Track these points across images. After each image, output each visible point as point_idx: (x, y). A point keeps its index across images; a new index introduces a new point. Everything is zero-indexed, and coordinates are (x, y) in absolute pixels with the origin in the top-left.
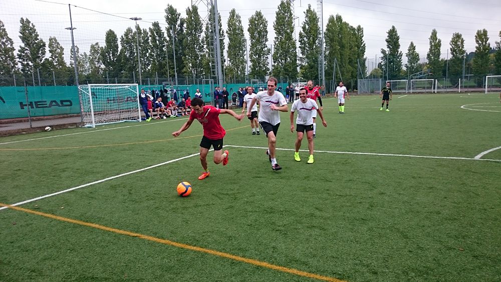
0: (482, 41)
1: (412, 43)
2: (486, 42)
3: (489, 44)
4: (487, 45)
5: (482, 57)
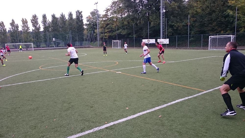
0: (2, 27)
2: (4, 27)
3: (6, 29)
4: (5, 29)
5: (3, 35)
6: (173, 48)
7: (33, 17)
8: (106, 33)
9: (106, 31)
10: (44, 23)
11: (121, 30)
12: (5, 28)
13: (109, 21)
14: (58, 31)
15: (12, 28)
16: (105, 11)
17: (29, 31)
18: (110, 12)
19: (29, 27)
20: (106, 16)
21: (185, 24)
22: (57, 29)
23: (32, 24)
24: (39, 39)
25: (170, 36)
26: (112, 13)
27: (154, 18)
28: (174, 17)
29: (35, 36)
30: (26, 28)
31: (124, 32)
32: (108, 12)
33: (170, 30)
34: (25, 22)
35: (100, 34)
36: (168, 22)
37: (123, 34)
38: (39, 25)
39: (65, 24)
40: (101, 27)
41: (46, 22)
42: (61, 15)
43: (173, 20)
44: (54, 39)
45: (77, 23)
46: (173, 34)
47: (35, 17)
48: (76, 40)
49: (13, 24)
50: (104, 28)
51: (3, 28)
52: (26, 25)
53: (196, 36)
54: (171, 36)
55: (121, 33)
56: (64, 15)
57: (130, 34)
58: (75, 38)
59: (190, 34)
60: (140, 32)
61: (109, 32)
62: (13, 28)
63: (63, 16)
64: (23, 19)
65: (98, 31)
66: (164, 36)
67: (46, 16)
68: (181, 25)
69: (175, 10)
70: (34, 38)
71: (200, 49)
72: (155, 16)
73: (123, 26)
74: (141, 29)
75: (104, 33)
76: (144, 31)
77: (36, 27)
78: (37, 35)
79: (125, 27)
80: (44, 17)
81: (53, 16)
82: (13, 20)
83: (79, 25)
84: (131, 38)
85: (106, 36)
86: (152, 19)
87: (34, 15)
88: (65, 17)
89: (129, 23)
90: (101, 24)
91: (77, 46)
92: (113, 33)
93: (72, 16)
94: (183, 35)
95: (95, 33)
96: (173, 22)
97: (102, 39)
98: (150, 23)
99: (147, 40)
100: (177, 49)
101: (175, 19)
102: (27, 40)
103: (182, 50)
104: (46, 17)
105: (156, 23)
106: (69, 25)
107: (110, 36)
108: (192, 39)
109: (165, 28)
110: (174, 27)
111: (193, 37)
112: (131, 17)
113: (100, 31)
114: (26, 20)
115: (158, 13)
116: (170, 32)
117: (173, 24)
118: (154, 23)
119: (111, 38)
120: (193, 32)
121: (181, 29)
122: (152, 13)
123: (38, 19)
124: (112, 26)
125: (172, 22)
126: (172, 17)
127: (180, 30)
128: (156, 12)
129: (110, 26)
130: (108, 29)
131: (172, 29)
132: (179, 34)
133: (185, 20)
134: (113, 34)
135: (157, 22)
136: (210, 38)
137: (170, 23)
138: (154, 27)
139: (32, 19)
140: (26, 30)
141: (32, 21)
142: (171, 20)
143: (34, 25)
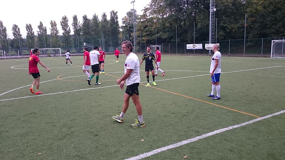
5: (31, 39)
6: (225, 55)
7: (63, 19)
8: (144, 36)
9: (144, 34)
10: (75, 26)
11: (161, 33)
12: (33, 31)
13: (148, 22)
14: (90, 34)
15: (40, 31)
16: (143, 11)
17: (58, 35)
18: (149, 11)
19: (58, 30)
20: (144, 16)
21: (240, 26)
22: (89, 32)
23: (62, 26)
24: (69, 44)
25: (221, 40)
26: (151, 13)
27: (202, 19)
28: (227, 17)
29: (65, 40)
30: (55, 32)
31: (165, 36)
32: (147, 12)
33: (222, 33)
34: (53, 25)
35: (137, 38)
36: (218, 23)
37: (164, 37)
38: (69, 27)
39: (98, 26)
40: (138, 30)
41: (77, 25)
42: (94, 16)
43: (225, 20)
44: (85, 43)
45: (112, 25)
46: (225, 37)
47: (65, 19)
48: (110, 46)
49: (41, 26)
50: (142, 31)
51: (30, 31)
52: (55, 28)
53: (255, 40)
54: (223, 40)
55: (162, 37)
56: (97, 16)
57: (172, 38)
58: (108, 42)
59: (247, 37)
60: (184, 36)
61: (148, 35)
62: (42, 31)
63: (95, 18)
64: (52, 22)
65: (134, 34)
66: (213, 40)
67: (77, 17)
68: (236, 26)
69: (228, 8)
70: (63, 43)
71: (260, 56)
72: (202, 16)
73: (164, 29)
74: (186, 31)
75: (142, 37)
76: (189, 34)
77: (65, 30)
78: (66, 39)
79: (166, 30)
80: (75, 18)
81: (85, 18)
82: (41, 23)
83: (114, 28)
84: (173, 42)
85: (144, 40)
86: (199, 19)
87: (64, 17)
88: (98, 19)
89: (171, 24)
90: (138, 26)
91: (110, 51)
92: (153, 36)
93: (106, 17)
94: (238, 39)
95: (131, 37)
96: (226, 23)
97: (139, 43)
98: (196, 25)
99: (192, 45)
100: (230, 56)
101: (228, 19)
102: (55, 45)
103: (235, 57)
104: (77, 19)
105: (204, 25)
106: (102, 28)
107: (149, 40)
108: (250, 44)
109: (215, 31)
110: (226, 29)
111: (251, 41)
112: (173, 17)
113: (137, 35)
114: (55, 23)
115: (206, 12)
116: (221, 36)
117: (225, 25)
118: (202, 24)
119: (150, 43)
120: (250, 35)
121: (236, 31)
122: (199, 13)
123: (68, 21)
124: (151, 28)
125: (224, 23)
126: (224, 17)
127: (234, 33)
128: (204, 11)
129: (149, 28)
130: (146, 32)
131: (224, 32)
132: (233, 38)
133: (241, 21)
134: (152, 38)
135: (206, 23)
136: (273, 43)
137: (221, 24)
138: (201, 29)
139: (61, 21)
140: (55, 34)
141: (61, 24)
142: (223, 21)
143: (63, 28)
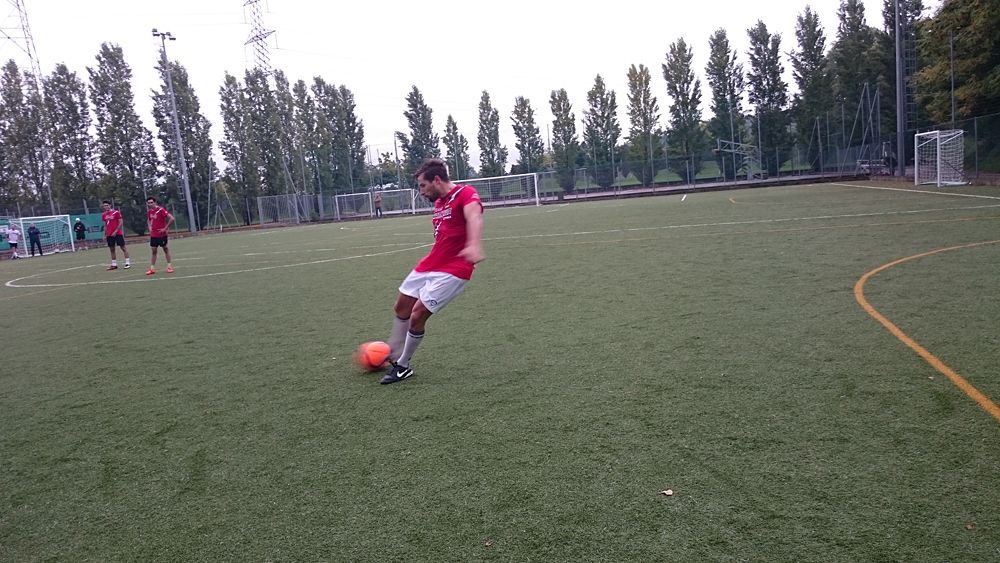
1: (450, 118)
7: (672, 52)
10: (716, 73)
12: (570, 113)
19: (655, 100)
23: (667, 82)
34: (638, 81)
41: (726, 65)
49: (597, 93)
62: (598, 108)
64: (633, 69)
67: (728, 37)
81: (758, 34)
82: (599, 80)
87: (677, 44)
104: (727, 42)
114: (644, 71)
141: (666, 72)
143: (672, 89)
